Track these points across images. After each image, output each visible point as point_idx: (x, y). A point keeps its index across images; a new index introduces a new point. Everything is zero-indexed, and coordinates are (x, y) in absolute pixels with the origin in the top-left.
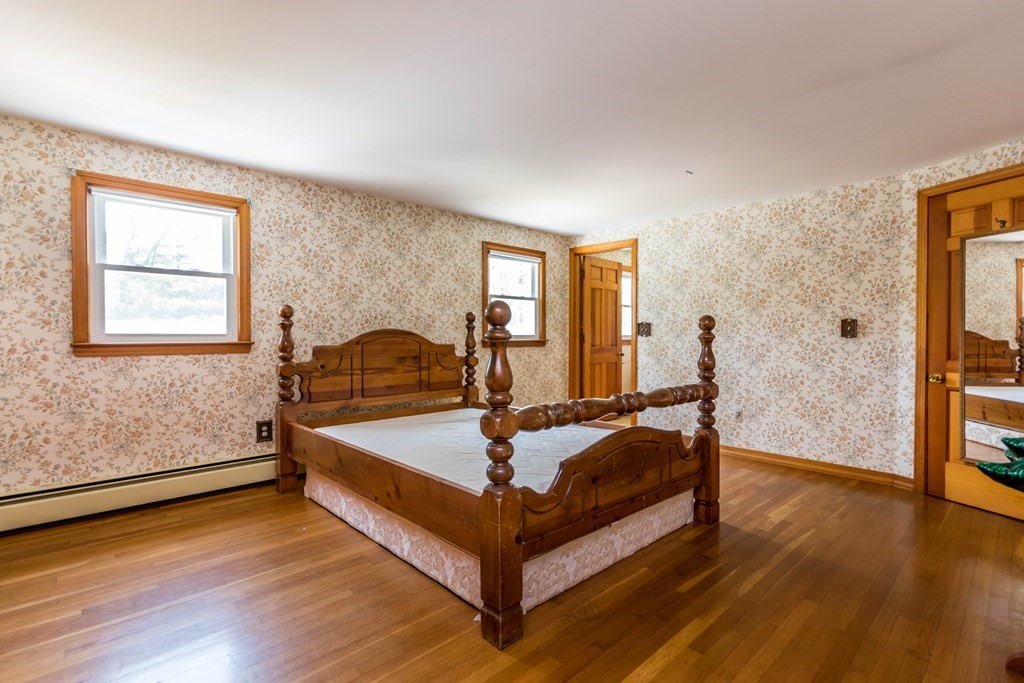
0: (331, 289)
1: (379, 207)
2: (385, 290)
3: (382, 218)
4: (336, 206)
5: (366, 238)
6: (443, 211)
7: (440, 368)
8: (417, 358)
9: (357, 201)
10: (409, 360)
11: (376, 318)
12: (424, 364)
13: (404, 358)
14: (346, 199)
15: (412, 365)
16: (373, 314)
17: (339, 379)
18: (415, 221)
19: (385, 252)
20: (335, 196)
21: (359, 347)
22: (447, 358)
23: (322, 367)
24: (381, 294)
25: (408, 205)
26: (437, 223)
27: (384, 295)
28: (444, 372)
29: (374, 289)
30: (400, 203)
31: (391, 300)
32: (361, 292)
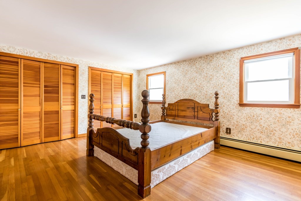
0: (181, 88)
1: (193, 61)
2: (195, 86)
3: (194, 64)
4: (182, 66)
5: (190, 72)
6: (218, 53)
7: (202, 112)
8: (194, 108)
9: (187, 62)
10: (191, 108)
11: (192, 95)
12: (196, 110)
13: (189, 108)
14: (184, 63)
15: (192, 110)
16: (192, 94)
17: (172, 111)
18: (205, 61)
19: (195, 75)
20: (182, 63)
21: (177, 104)
22: (205, 109)
23: (169, 108)
24: (194, 88)
25: (203, 57)
26: (215, 58)
27: (195, 88)
28: (204, 114)
29: (192, 86)
30: (200, 57)
31: (197, 89)
32: (188, 88)
